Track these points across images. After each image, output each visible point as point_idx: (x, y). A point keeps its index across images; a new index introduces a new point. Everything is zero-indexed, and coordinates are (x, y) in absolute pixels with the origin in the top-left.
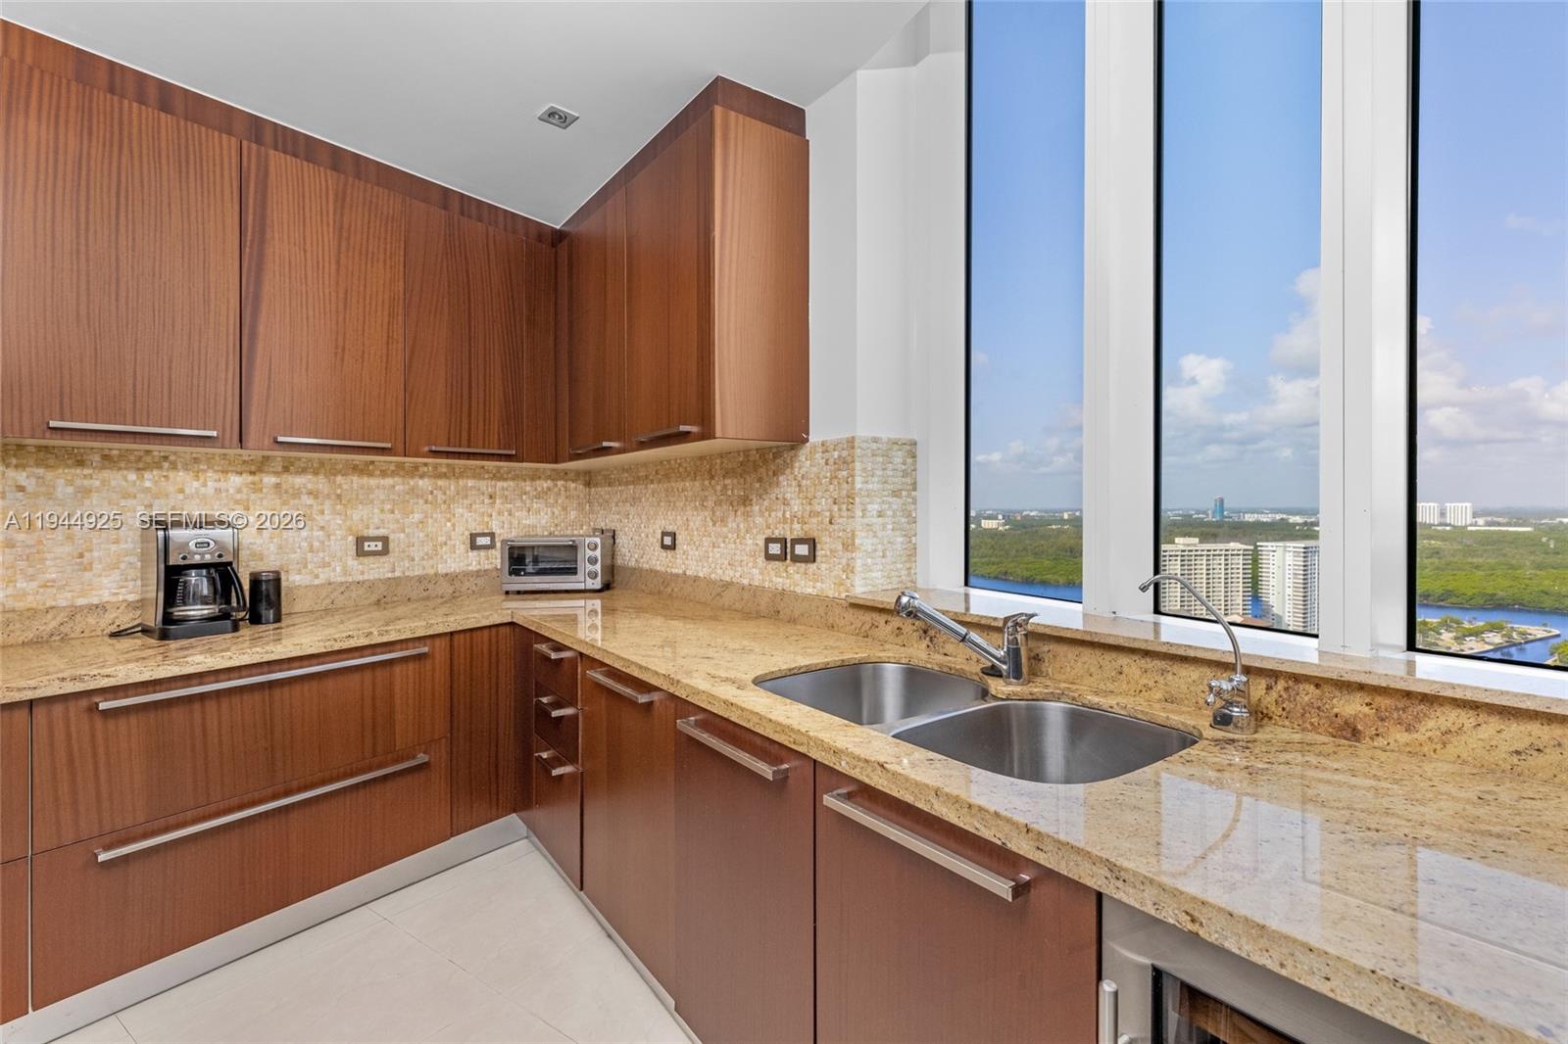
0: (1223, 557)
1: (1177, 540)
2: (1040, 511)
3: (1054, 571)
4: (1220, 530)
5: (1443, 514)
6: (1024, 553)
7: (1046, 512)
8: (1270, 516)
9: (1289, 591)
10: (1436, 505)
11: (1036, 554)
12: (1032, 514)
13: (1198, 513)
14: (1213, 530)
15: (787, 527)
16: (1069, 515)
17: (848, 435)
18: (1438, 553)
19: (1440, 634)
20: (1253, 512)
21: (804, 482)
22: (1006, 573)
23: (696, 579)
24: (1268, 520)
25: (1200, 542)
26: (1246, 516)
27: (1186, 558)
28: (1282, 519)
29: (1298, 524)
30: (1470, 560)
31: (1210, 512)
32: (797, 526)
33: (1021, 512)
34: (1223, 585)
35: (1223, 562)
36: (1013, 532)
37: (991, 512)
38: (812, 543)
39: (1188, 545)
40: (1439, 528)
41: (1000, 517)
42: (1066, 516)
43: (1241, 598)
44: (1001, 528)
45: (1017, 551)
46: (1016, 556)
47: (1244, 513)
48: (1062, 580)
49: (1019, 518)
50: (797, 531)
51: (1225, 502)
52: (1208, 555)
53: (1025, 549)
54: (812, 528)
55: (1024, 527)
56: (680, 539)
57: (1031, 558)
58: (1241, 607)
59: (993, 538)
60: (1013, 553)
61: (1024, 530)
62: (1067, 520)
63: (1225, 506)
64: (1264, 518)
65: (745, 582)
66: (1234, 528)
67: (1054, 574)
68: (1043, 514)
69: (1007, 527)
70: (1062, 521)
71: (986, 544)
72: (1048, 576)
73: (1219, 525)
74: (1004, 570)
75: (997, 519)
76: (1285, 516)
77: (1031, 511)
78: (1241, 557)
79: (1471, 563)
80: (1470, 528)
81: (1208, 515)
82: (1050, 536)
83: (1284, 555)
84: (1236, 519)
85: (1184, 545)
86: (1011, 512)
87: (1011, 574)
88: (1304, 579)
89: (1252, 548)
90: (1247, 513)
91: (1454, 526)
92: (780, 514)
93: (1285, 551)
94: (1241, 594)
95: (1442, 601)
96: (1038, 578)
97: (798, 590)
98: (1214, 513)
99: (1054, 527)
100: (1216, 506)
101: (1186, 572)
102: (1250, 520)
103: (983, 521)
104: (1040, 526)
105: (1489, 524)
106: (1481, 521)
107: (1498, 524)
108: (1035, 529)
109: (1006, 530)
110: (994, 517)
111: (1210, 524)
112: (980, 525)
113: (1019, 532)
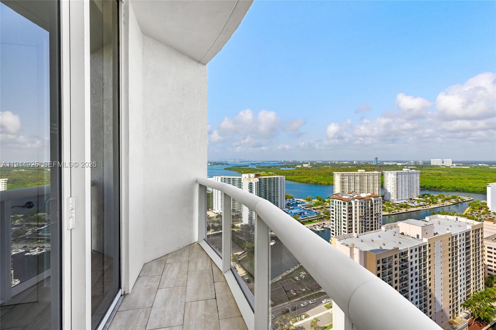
1: (358, 170)
2: (322, 161)
3: (324, 180)
4: (376, 167)
5: (443, 162)
6: (315, 174)
7: (324, 162)
8: (392, 163)
9: (393, 186)
10: (441, 160)
11: (319, 175)
12: (319, 162)
13: (370, 162)
14: (374, 167)
16: (330, 163)
18: (440, 175)
19: (438, 200)
20: (386, 162)
22: (309, 181)
25: (365, 171)
26: (384, 163)
27: (361, 176)
28: (395, 164)
29: (400, 166)
30: (449, 177)
33: (316, 162)
34: (372, 184)
35: (372, 177)
36: (313, 168)
39: (362, 172)
40: (442, 167)
41: (309, 163)
42: (329, 163)
43: (378, 188)
44: (309, 167)
45: (313, 174)
46: (313, 175)
48: (326, 183)
49: (315, 163)
51: (378, 158)
52: (368, 175)
53: (316, 173)
57: (317, 176)
58: (378, 191)
59: (306, 170)
60: (312, 174)
61: (316, 167)
62: (329, 164)
63: (378, 160)
64: (390, 164)
66: (380, 167)
67: (324, 181)
68: (323, 162)
69: (311, 166)
70: (328, 164)
71: (304, 172)
72: (322, 182)
74: (308, 180)
75: (308, 164)
77: (319, 161)
78: (378, 176)
79: (450, 178)
80: (451, 167)
81: (373, 163)
82: (324, 169)
84: (381, 164)
85: (360, 172)
86: (313, 161)
87: (311, 181)
88: (397, 182)
89: (381, 173)
90: (385, 162)
91: (446, 166)
93: (391, 174)
94: (378, 187)
95: (440, 189)
96: (319, 182)
98: (375, 162)
99: (325, 166)
100: (375, 160)
101: (361, 180)
102: (386, 164)
104: (321, 166)
105: (457, 166)
106: (454, 165)
107: (459, 166)
108: (319, 167)
109: (311, 167)
110: (307, 163)
111: (373, 166)
112: (302, 166)
113: (314, 168)
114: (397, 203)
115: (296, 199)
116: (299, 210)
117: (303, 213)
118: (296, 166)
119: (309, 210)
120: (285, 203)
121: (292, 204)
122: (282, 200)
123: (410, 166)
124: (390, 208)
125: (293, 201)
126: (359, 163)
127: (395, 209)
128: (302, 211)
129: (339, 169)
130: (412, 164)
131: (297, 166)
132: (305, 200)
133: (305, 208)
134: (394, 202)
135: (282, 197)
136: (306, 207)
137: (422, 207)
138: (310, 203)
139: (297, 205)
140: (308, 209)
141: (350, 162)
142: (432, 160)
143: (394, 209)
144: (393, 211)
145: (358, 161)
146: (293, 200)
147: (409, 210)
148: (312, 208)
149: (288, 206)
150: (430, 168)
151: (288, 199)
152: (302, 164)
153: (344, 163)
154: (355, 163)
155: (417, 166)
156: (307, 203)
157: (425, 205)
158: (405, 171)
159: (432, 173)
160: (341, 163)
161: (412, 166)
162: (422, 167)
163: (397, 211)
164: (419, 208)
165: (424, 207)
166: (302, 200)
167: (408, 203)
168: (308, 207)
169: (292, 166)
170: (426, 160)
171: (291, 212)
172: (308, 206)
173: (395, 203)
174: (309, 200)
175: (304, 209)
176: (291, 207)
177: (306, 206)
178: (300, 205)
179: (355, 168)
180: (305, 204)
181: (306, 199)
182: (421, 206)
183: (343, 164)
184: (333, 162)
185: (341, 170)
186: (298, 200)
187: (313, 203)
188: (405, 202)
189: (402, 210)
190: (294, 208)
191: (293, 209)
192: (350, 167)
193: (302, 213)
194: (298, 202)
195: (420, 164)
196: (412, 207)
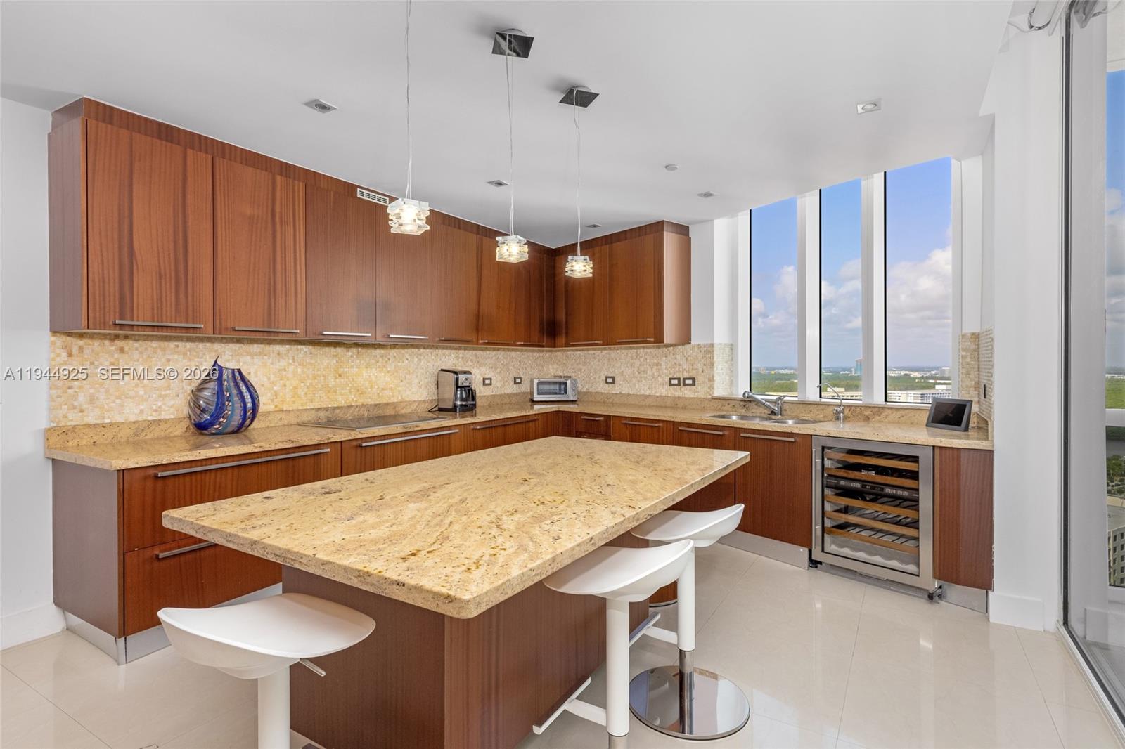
8: (897, 372)
13: (844, 370)
15: (681, 374)
17: (709, 342)
21: (689, 358)
23: (629, 395)
24: (896, 375)
25: (846, 391)
29: (918, 378)
32: (685, 373)
38: (693, 379)
50: (686, 375)
54: (693, 374)
56: (616, 379)
65: (658, 394)
76: (907, 372)
81: (851, 371)
92: (677, 369)
97: (687, 396)
100: (857, 365)
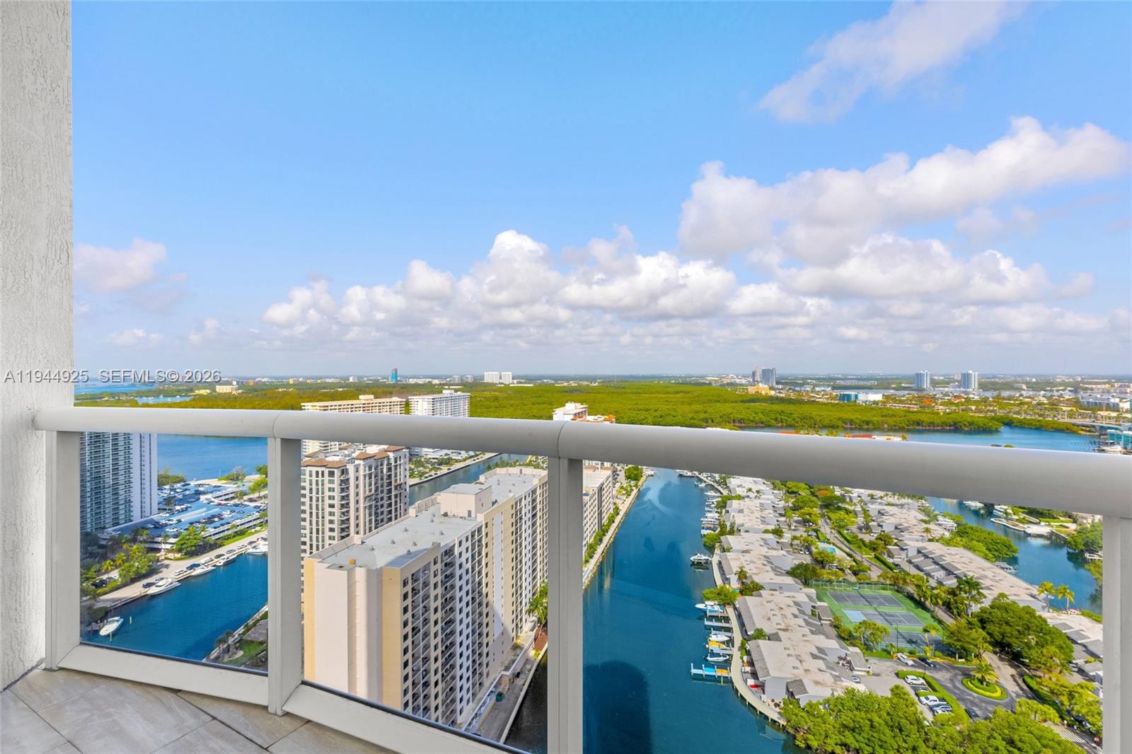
0: (388, 407)
1: (361, 397)
2: (271, 378)
4: (394, 389)
5: (501, 378)
7: (276, 378)
8: (423, 380)
10: (498, 373)
12: (263, 380)
13: (383, 378)
14: (390, 389)
16: (294, 381)
18: (497, 399)
20: (414, 378)
24: (422, 382)
26: (410, 380)
27: (366, 409)
28: (429, 382)
29: (435, 385)
30: (509, 402)
31: (390, 378)
33: (254, 379)
37: (226, 379)
39: (368, 400)
40: (499, 385)
41: (235, 383)
42: (291, 382)
44: (234, 392)
47: (409, 378)
49: (251, 384)
51: (398, 371)
52: (379, 406)
55: (256, 391)
59: (225, 401)
61: (256, 393)
62: (292, 385)
63: (398, 373)
64: (420, 381)
66: (402, 388)
69: (240, 391)
70: (288, 385)
73: (394, 386)
75: (230, 384)
76: (431, 380)
77: (263, 378)
78: (399, 406)
80: (511, 385)
81: (387, 379)
82: (276, 398)
83: (423, 404)
84: (404, 382)
85: (365, 400)
86: (245, 378)
89: (405, 400)
90: (411, 378)
91: (505, 385)
93: (423, 401)
98: (392, 378)
99: (280, 390)
100: (395, 373)
102: (413, 383)
103: (217, 387)
104: (270, 389)
105: (518, 383)
106: (515, 381)
107: (521, 383)
108: (264, 392)
109: (239, 393)
110: (228, 383)
111: (389, 386)
112: (215, 391)
113: (250, 395)
114: (433, 458)
115: (193, 483)
116: (205, 509)
117: (220, 516)
118: (191, 390)
119: (236, 505)
120: (156, 500)
121: (180, 497)
122: (147, 491)
123: (453, 385)
124: (421, 469)
125: (186, 490)
126: (360, 382)
127: (431, 470)
128: (216, 511)
129: (315, 395)
130: (457, 382)
131: (197, 392)
132: (224, 482)
133: (223, 502)
134: (429, 456)
135: (147, 482)
136: (226, 500)
137: (472, 459)
138: (238, 487)
139: (199, 499)
140: (232, 502)
141: (341, 378)
142: (485, 373)
143: (428, 470)
144: (427, 475)
145: (359, 377)
146: (184, 486)
147: (453, 468)
148: (246, 498)
149: (168, 504)
150: (483, 388)
151: (167, 487)
152: (211, 386)
153: (328, 380)
154: (351, 380)
155: (466, 386)
156: (231, 487)
157: (477, 455)
158: (446, 396)
159: (486, 398)
160: (319, 381)
161: (457, 385)
162: (472, 387)
163: (433, 473)
164: (469, 462)
165: (475, 458)
166: (214, 482)
167: (451, 456)
168: (233, 498)
169: (179, 391)
170: (478, 373)
171: (179, 521)
172: (233, 495)
173: (430, 458)
174: (235, 479)
175: (220, 504)
176: (178, 508)
177: (227, 497)
178: (209, 496)
179: (351, 392)
180: (224, 492)
181: (227, 479)
182: (472, 457)
183: (326, 382)
184: (301, 380)
185: (319, 398)
186: (199, 485)
187: (248, 485)
188: (446, 454)
189: (441, 469)
190: (187, 508)
191: (183, 511)
192: (341, 389)
193: (214, 516)
194: (201, 489)
195: (470, 380)
196: (457, 461)
